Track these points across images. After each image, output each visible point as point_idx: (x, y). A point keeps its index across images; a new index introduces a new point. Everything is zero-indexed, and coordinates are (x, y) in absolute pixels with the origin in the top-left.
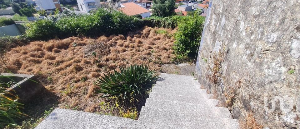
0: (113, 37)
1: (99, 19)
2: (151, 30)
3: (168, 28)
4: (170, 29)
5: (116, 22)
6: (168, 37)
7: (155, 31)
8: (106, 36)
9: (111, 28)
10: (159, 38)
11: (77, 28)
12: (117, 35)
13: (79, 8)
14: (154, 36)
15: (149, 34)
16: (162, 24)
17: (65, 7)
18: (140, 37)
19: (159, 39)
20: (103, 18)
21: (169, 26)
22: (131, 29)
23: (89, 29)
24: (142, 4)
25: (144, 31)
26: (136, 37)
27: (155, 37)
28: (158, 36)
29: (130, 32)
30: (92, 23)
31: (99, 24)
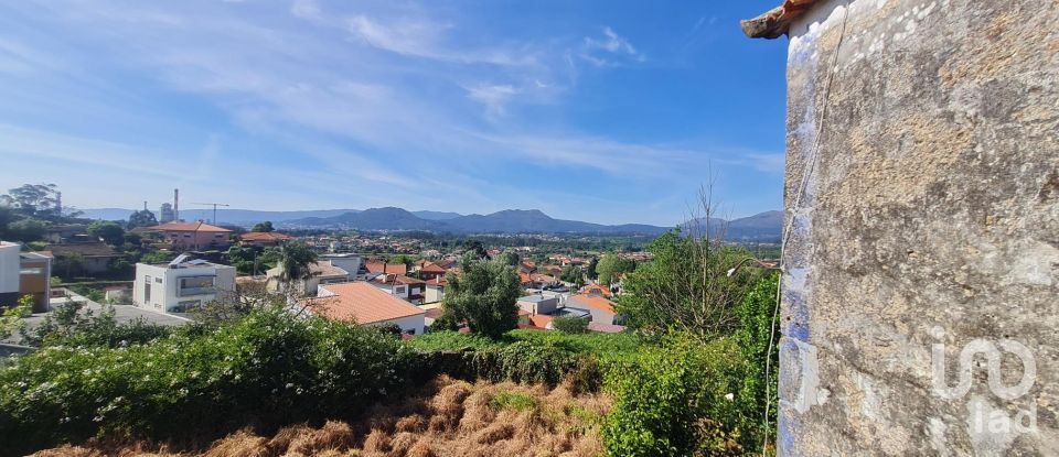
0: (294, 435)
1: (245, 354)
2: (466, 394)
3: (531, 383)
4: (538, 386)
5: (327, 363)
6: (544, 424)
7: (487, 401)
8: (258, 435)
9: (293, 389)
10: (506, 429)
11: (110, 397)
12: (319, 425)
13: (131, 295)
14: (484, 417)
15: (460, 413)
16: (507, 368)
17: (65, 290)
18: (424, 428)
19: (508, 433)
20: (268, 348)
21: (534, 374)
22: (382, 391)
23: (181, 400)
24: (395, 288)
25: (442, 401)
26: (409, 429)
27: (492, 428)
28: (502, 419)
29: (378, 406)
30: (206, 372)
31: (237, 377)
